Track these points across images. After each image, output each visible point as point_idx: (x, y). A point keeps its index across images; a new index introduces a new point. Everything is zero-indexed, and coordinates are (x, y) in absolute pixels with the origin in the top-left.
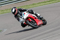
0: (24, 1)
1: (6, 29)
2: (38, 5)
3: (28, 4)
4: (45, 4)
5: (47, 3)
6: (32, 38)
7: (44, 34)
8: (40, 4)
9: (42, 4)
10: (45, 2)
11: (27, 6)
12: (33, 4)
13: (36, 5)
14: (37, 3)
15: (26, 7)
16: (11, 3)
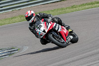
0: (58, 2)
1: (28, 47)
2: (80, 8)
3: (63, 6)
4: (93, 6)
5: (96, 5)
6: (69, 63)
7: (91, 56)
8: (83, 7)
9: (87, 6)
10: (92, 4)
11: (62, 9)
12: (73, 7)
13: (77, 8)
14: (79, 4)
15: (61, 11)
16: (36, 5)
